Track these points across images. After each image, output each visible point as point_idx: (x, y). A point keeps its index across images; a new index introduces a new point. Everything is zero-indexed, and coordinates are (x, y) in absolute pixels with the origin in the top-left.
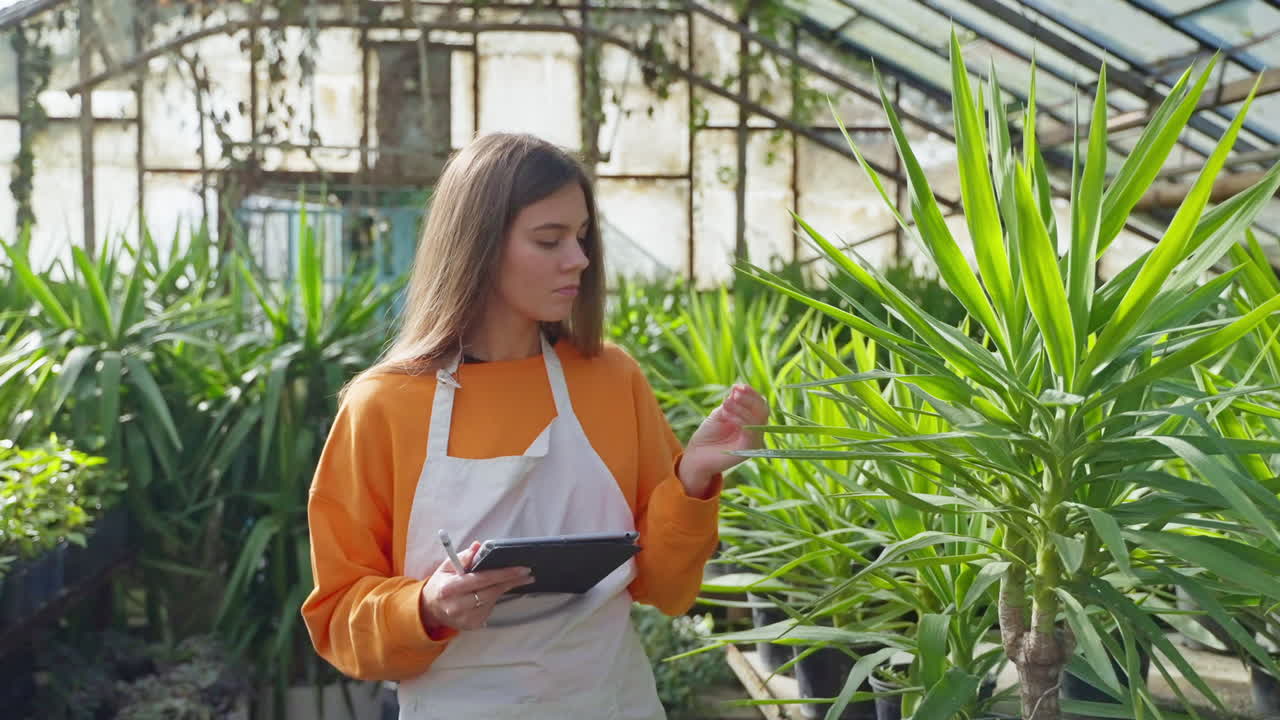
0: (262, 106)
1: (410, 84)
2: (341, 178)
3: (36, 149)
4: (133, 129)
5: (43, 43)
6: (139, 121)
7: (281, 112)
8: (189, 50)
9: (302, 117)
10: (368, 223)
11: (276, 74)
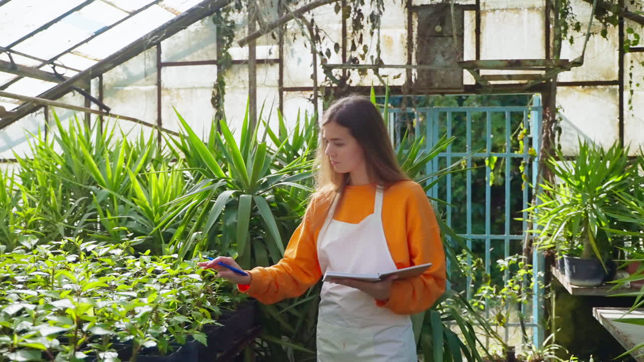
0: (349, 47)
1: (438, 28)
2: (395, 90)
3: (226, 80)
4: (277, 66)
5: (229, 19)
6: (280, 61)
7: (360, 50)
8: (308, 16)
9: (373, 52)
10: (412, 116)
11: (357, 25)
